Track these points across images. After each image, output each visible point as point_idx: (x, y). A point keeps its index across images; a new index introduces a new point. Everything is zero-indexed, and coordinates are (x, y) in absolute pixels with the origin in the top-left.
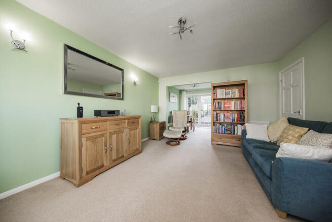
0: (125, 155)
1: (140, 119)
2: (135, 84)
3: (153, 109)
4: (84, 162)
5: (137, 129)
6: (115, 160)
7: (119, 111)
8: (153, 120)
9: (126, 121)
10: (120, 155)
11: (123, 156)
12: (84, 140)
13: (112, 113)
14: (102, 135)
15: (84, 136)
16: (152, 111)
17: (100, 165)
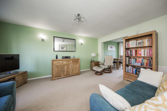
0: (71, 74)
1: (79, 60)
2: (82, 44)
3: (93, 55)
4: (54, 73)
5: (77, 64)
6: (66, 75)
7: (70, 57)
8: (93, 60)
9: (72, 61)
10: (68, 74)
11: (70, 75)
12: (54, 66)
13: (67, 57)
14: (61, 65)
15: (54, 65)
16: (92, 56)
17: (60, 75)
